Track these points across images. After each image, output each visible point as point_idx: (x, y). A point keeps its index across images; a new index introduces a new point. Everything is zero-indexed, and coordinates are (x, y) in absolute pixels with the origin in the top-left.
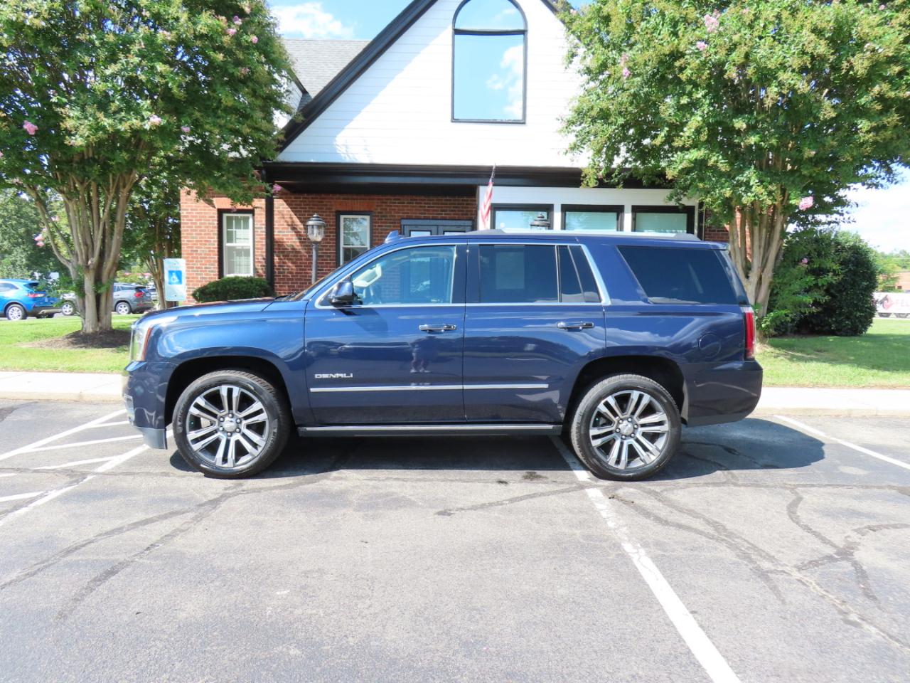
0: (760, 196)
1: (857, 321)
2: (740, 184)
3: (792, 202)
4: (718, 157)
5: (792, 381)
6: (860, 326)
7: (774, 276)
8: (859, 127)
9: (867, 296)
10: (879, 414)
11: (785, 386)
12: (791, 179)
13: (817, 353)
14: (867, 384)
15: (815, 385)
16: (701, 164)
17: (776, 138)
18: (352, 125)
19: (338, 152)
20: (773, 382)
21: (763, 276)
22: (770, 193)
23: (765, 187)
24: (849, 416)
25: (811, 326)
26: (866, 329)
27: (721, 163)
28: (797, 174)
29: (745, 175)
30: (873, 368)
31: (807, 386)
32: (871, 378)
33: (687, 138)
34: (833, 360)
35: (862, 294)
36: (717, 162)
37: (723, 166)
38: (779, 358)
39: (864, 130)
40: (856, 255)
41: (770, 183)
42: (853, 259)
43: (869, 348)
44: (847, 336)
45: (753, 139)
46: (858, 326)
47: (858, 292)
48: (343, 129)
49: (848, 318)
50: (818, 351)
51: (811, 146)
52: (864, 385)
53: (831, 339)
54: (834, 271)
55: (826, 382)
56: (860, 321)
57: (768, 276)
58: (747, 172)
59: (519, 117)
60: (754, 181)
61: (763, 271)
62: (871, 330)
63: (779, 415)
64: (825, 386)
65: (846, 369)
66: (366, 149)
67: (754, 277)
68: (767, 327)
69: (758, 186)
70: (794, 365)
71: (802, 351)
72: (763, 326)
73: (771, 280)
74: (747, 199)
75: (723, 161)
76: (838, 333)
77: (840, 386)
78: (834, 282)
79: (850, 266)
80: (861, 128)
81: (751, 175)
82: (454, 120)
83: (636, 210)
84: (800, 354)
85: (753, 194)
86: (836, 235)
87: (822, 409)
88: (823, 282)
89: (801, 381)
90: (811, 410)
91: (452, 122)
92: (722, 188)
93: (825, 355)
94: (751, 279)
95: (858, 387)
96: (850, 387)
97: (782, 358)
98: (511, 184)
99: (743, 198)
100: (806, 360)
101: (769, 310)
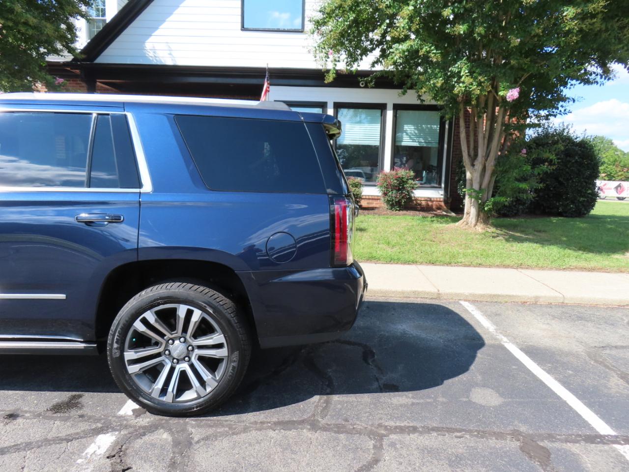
0: (471, 86)
1: (580, 205)
2: (453, 75)
3: (501, 93)
4: (430, 47)
5: (498, 262)
6: (583, 209)
7: (496, 166)
8: (564, 14)
9: (590, 184)
10: (566, 302)
11: (490, 266)
12: (503, 71)
13: (536, 233)
14: (568, 266)
15: (520, 266)
16: (413, 54)
17: (485, 27)
18: (157, 32)
19: (147, 56)
20: (480, 262)
21: (487, 165)
22: (480, 84)
23: (475, 79)
24: (536, 303)
25: (542, 208)
26: (589, 212)
27: (433, 53)
28: (508, 67)
29: (456, 65)
30: (580, 249)
31: (512, 267)
32: (574, 259)
33: (402, 29)
34: (547, 241)
35: (586, 182)
36: (429, 52)
37: (435, 56)
38: (498, 238)
39: (568, 18)
40: (582, 149)
41: (480, 74)
42: (579, 152)
43: (583, 229)
44: (572, 217)
45: (461, 29)
46: (581, 209)
47: (582, 180)
48: (151, 35)
49: (573, 203)
50: (537, 231)
51: (518, 36)
52: (564, 267)
53: (554, 220)
54: (551, 161)
55: (530, 263)
56: (583, 205)
57: (491, 164)
58: (459, 63)
59: (300, 27)
60: (464, 72)
61: (486, 160)
62: (593, 212)
63: (465, 300)
64: (529, 267)
65: (554, 251)
66: (170, 54)
67: (479, 166)
68: (490, 210)
69: (467, 76)
70: (508, 245)
71: (522, 232)
72: (486, 209)
73: (493, 168)
74: (459, 89)
75: (435, 51)
76: (565, 215)
77: (542, 268)
78: (549, 172)
79: (577, 158)
80: (566, 16)
81: (462, 67)
82: (243, 28)
83: (397, 108)
84: (518, 234)
85: (465, 85)
86: (568, 132)
87: (510, 296)
88: (539, 171)
89: (507, 262)
90: (499, 296)
91: (242, 30)
92: (436, 78)
93: (543, 235)
94: (476, 167)
95: (558, 269)
96: (551, 269)
97: (501, 238)
98: (292, 84)
99: (456, 89)
100: (520, 240)
101: (493, 196)
